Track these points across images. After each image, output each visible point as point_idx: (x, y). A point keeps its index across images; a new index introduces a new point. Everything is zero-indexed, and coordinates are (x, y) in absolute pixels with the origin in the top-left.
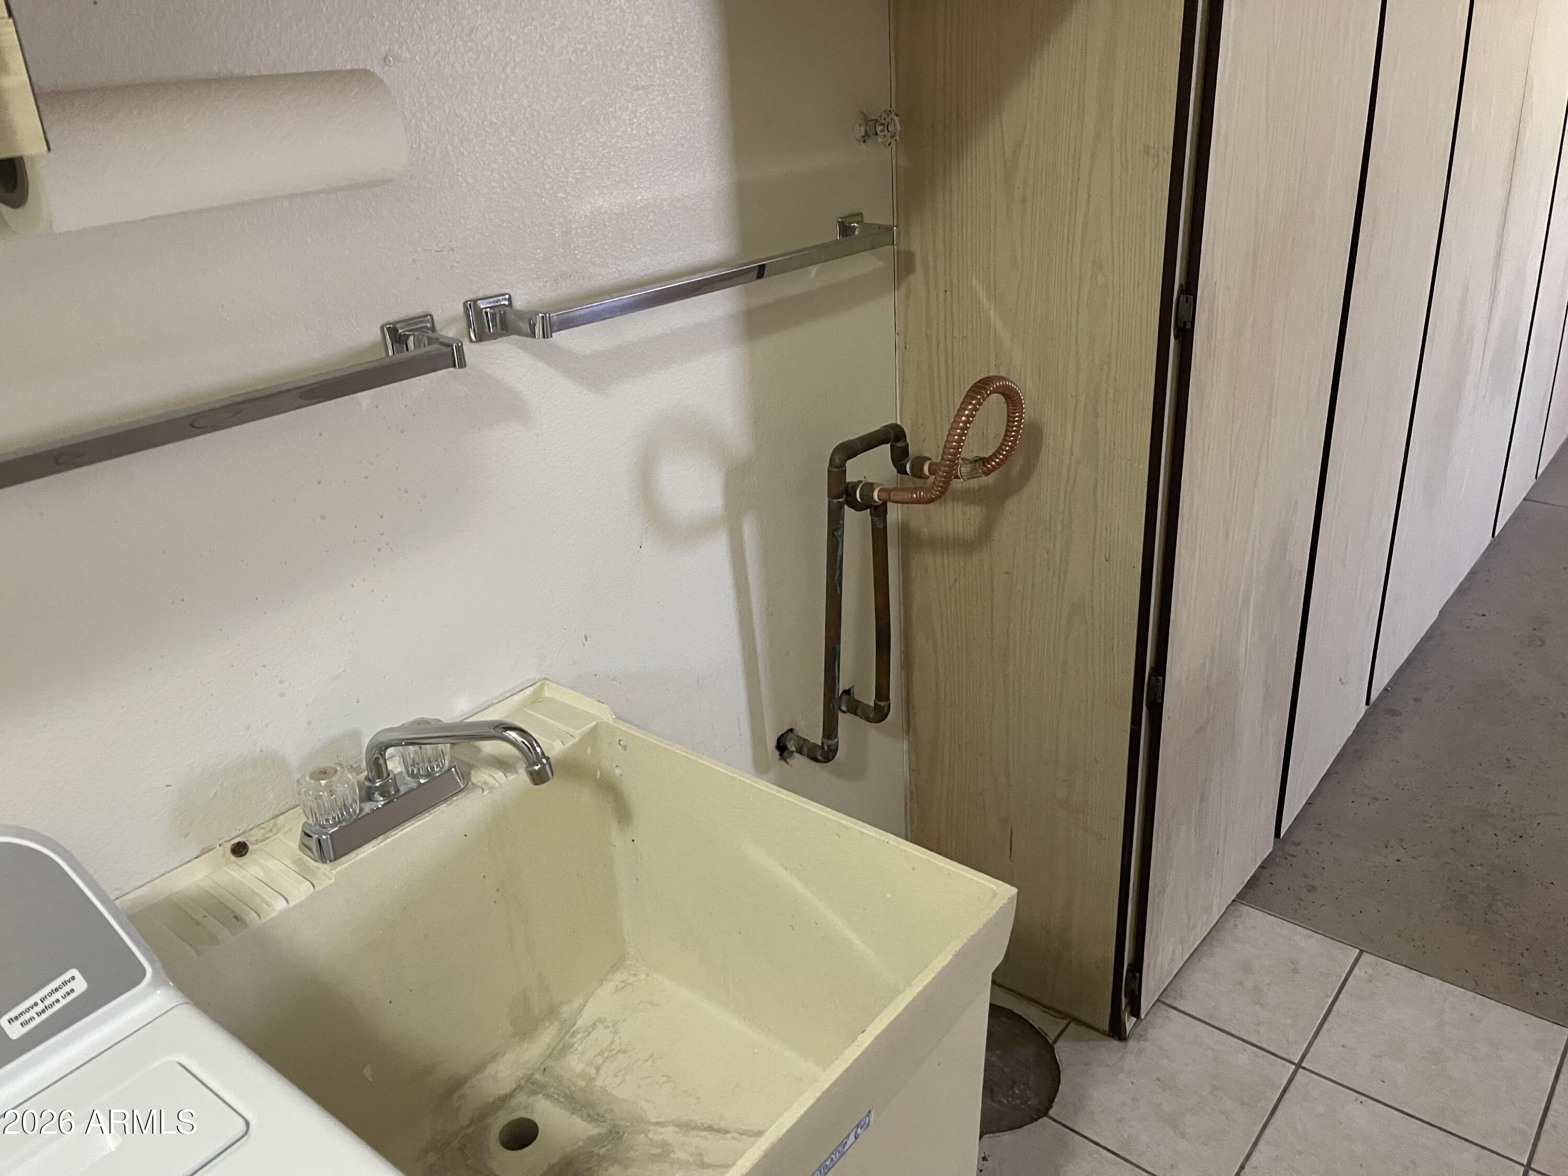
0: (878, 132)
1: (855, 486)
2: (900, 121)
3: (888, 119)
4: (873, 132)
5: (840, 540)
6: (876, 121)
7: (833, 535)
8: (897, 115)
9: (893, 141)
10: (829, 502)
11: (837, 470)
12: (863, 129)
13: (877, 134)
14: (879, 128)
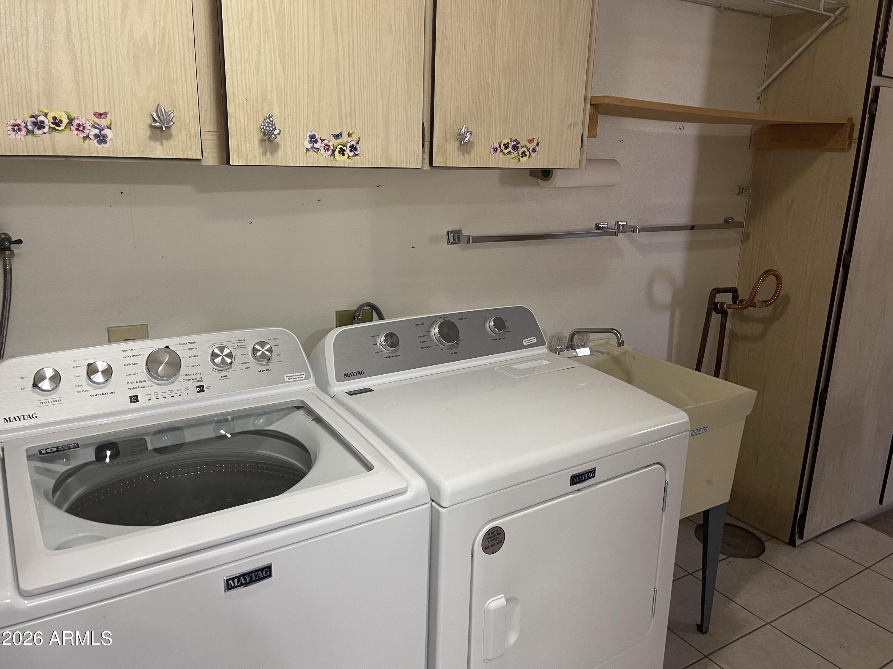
0: (744, 192)
1: (718, 303)
2: (752, 189)
3: (748, 188)
4: (742, 192)
5: (709, 320)
6: (743, 189)
7: (708, 318)
8: (751, 187)
9: (748, 195)
10: (708, 306)
11: (712, 296)
12: (738, 191)
13: (743, 192)
14: (744, 191)
